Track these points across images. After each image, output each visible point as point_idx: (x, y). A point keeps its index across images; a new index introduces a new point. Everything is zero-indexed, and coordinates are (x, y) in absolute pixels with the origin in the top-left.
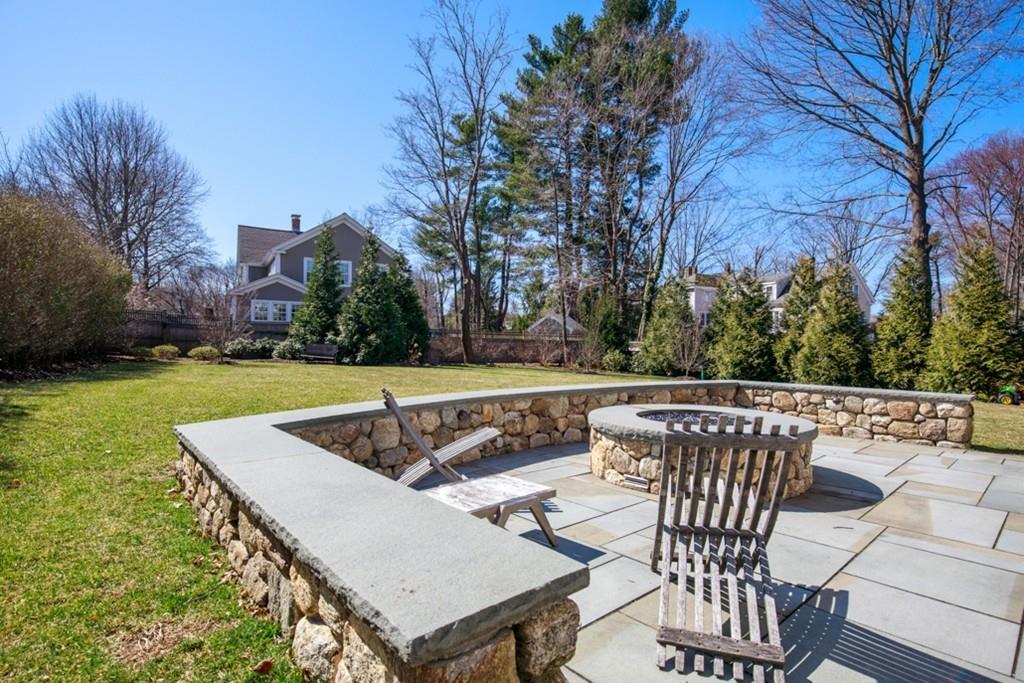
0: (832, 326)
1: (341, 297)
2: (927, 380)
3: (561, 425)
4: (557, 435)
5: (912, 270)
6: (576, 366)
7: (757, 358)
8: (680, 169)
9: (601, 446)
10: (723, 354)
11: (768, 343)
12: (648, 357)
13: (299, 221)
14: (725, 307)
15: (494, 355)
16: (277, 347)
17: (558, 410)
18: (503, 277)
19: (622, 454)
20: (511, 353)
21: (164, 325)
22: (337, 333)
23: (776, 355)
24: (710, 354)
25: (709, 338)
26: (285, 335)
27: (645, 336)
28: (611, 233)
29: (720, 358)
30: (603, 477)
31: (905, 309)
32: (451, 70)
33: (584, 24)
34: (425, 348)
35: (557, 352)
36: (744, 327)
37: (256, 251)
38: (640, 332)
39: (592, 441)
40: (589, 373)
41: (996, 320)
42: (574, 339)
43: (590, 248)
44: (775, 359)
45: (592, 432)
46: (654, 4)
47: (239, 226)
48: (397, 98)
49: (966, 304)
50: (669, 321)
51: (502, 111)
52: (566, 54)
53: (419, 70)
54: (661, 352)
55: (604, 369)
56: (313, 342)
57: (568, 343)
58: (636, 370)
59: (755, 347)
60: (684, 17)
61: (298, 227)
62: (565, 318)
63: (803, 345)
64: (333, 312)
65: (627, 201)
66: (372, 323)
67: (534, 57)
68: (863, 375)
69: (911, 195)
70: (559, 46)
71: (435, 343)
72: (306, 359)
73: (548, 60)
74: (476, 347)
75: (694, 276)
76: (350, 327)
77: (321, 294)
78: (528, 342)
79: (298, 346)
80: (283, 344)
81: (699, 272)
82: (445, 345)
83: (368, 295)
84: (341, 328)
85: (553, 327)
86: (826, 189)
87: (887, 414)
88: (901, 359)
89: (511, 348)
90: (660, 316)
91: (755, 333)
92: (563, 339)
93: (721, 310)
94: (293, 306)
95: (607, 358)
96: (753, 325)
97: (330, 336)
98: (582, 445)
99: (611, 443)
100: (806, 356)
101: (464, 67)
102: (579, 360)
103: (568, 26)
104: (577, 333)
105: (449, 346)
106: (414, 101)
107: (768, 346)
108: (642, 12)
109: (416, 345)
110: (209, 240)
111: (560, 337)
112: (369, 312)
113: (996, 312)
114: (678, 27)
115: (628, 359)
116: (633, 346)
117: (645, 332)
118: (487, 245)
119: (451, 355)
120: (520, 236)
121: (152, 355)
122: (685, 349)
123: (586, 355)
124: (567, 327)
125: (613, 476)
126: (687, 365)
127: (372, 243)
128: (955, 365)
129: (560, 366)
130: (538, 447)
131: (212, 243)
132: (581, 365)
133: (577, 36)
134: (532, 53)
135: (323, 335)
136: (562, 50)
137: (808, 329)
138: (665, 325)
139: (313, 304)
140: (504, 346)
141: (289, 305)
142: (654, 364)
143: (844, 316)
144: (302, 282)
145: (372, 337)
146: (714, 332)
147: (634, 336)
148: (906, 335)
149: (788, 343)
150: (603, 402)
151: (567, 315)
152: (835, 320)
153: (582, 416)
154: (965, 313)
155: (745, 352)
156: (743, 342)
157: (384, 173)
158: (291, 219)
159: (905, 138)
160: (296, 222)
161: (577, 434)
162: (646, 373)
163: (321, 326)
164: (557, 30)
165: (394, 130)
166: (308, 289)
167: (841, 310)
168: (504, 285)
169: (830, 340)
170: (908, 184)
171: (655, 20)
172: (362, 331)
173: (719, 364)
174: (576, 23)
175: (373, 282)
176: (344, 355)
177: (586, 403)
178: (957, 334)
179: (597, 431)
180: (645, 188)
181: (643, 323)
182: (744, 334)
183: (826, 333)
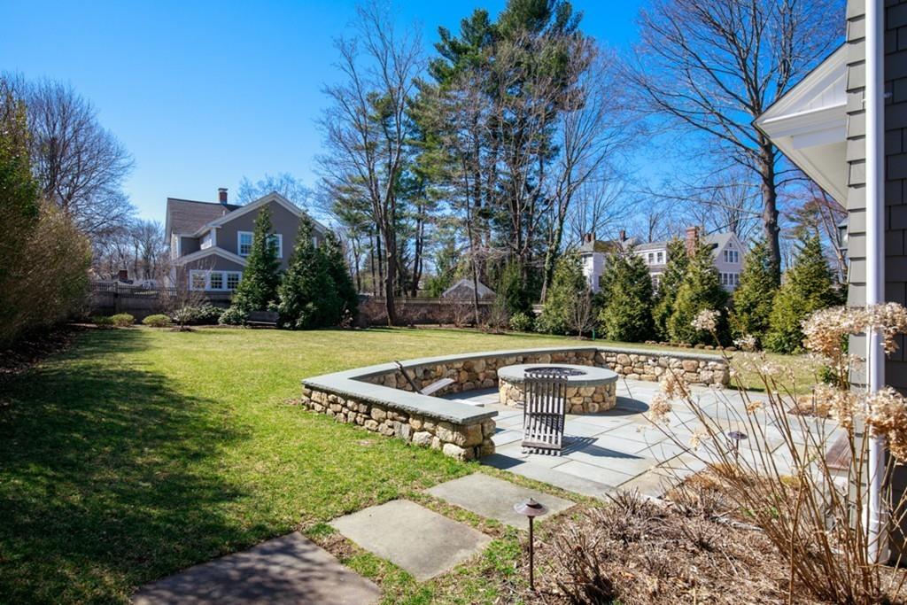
0: (697, 295)
1: (279, 269)
2: (771, 339)
3: (481, 376)
4: (479, 383)
5: (763, 250)
6: (487, 326)
7: (639, 320)
8: (575, 155)
9: (504, 388)
10: (611, 317)
11: (648, 308)
12: (549, 319)
13: (226, 194)
14: (613, 277)
15: (415, 318)
16: (223, 315)
17: (479, 368)
18: (417, 243)
19: (516, 391)
20: (430, 316)
21: (116, 295)
22: (278, 302)
23: (654, 317)
24: (601, 317)
25: (599, 302)
26: (228, 303)
27: (546, 300)
28: (515, 209)
29: (609, 320)
30: (506, 404)
31: (757, 282)
32: (373, 70)
33: (489, 18)
34: (355, 313)
35: (469, 315)
36: (628, 294)
37: (187, 222)
38: (543, 297)
39: (500, 385)
40: (499, 334)
41: (820, 292)
42: (485, 303)
43: (496, 221)
44: (654, 321)
45: (500, 380)
46: (552, 5)
47: (169, 199)
48: (323, 91)
49: (798, 279)
50: (565, 289)
51: (414, 93)
52: (473, 45)
53: (343, 68)
54: (560, 315)
55: (511, 329)
56: (255, 309)
57: (479, 307)
58: (539, 330)
59: (637, 312)
60: (579, 18)
61: (226, 200)
62: (475, 282)
63: (675, 311)
64: (274, 283)
65: (530, 179)
66: (309, 292)
67: (443, 47)
68: (722, 335)
69: (763, 186)
70: (467, 37)
71: (362, 308)
72: (250, 324)
73: (457, 50)
74: (399, 311)
75: (593, 242)
76: (290, 297)
77: (261, 267)
78: (443, 306)
79: (241, 313)
80: (227, 311)
81: (597, 238)
82: (371, 310)
83: (305, 269)
84: (281, 297)
85: (466, 293)
86: (699, 176)
87: (682, 368)
88: (751, 322)
89: (430, 312)
90: (559, 283)
91: (637, 300)
92: (475, 303)
93: (610, 279)
94: (229, 275)
95: (514, 319)
96: (635, 293)
97: (271, 304)
98: (494, 388)
99: (510, 386)
100: (677, 319)
101: (385, 69)
102: (490, 322)
103: (474, 20)
104: (488, 297)
105: (375, 311)
106: (338, 94)
107: (648, 310)
108: (542, 11)
109: (347, 311)
110: (131, 208)
111: (472, 301)
112: (306, 284)
113: (820, 286)
114: (574, 27)
115: (532, 321)
116: (536, 308)
117: (547, 297)
118: (401, 213)
119: (377, 318)
120: (432, 206)
121: (112, 323)
122: (578, 314)
123: (495, 318)
124: (478, 292)
125: (511, 403)
126: (580, 327)
127: (307, 224)
128: (789, 327)
129: (472, 327)
130: (467, 391)
131: (136, 211)
132: (491, 326)
133: (483, 29)
134: (442, 43)
135: (265, 303)
136: (469, 41)
137: (679, 296)
138: (564, 292)
139: (254, 276)
140: (423, 310)
141: (225, 274)
142: (554, 325)
143: (706, 287)
144: (236, 254)
145: (310, 305)
146: (605, 298)
147: (538, 300)
148: (757, 303)
149: (664, 308)
150: (507, 362)
151: (477, 281)
152: (699, 289)
153: (494, 372)
154: (798, 286)
155: (629, 316)
156: (627, 307)
157: (316, 162)
158: (218, 192)
159: (758, 140)
160: (223, 195)
161: (491, 382)
162: (547, 332)
163: (262, 295)
164: (465, 23)
165: (324, 123)
166: (249, 263)
167: (705, 282)
168: (419, 251)
169: (696, 306)
170: (761, 177)
171: (553, 20)
172: (301, 300)
173: (608, 325)
174: (482, 17)
175: (309, 257)
176: (285, 321)
177: (496, 363)
178: (791, 303)
179: (503, 379)
180: (546, 167)
181: (545, 288)
182: (628, 300)
183: (692, 301)
